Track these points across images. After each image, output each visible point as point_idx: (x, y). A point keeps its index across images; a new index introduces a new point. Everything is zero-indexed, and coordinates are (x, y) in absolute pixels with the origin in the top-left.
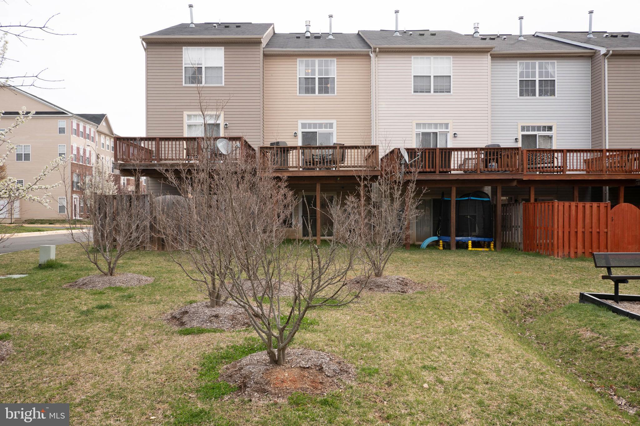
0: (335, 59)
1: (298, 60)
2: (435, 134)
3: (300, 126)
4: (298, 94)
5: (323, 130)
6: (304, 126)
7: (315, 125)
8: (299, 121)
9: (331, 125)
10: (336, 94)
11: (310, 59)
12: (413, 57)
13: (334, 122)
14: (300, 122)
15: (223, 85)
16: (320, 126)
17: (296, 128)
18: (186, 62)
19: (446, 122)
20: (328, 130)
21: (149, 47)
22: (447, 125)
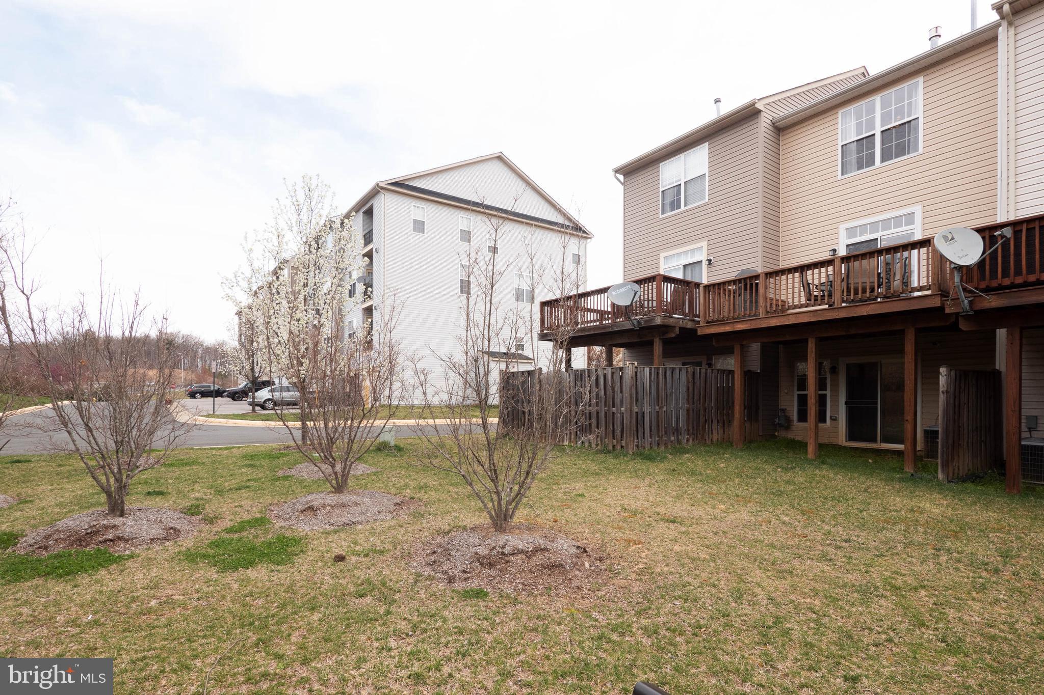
1: (841, 112)
3: (842, 234)
4: (840, 177)
5: (891, 232)
6: (851, 232)
7: (874, 226)
8: (841, 226)
9: (910, 219)
10: (921, 150)
11: (863, 103)
13: (918, 209)
14: (842, 228)
15: (707, 200)
16: (886, 224)
17: (835, 241)
18: (664, 184)
21: (626, 180)
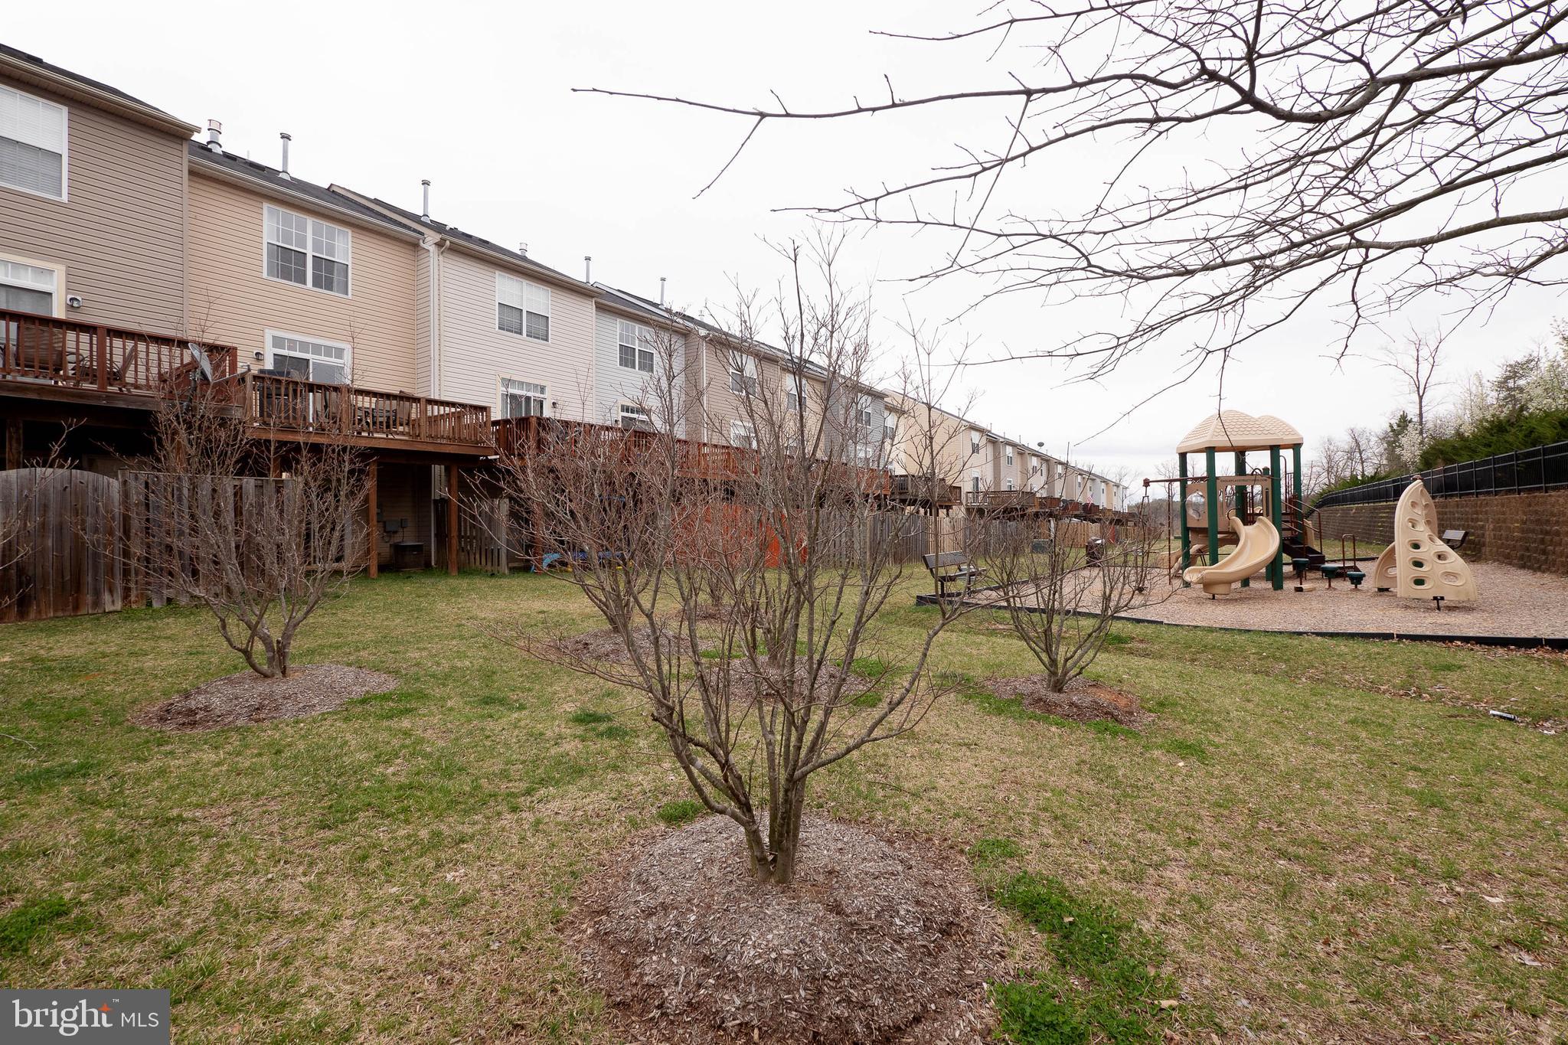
0: (349, 232)
1: (266, 206)
2: (528, 399)
3: (269, 341)
4: (265, 275)
5: (322, 359)
6: (278, 342)
7: (304, 346)
8: (267, 331)
9: (339, 353)
10: (350, 296)
11: (295, 215)
12: (497, 272)
13: (346, 347)
14: (269, 334)
16: (317, 349)
17: (259, 344)
19: (543, 383)
20: (332, 361)
22: (543, 389)
